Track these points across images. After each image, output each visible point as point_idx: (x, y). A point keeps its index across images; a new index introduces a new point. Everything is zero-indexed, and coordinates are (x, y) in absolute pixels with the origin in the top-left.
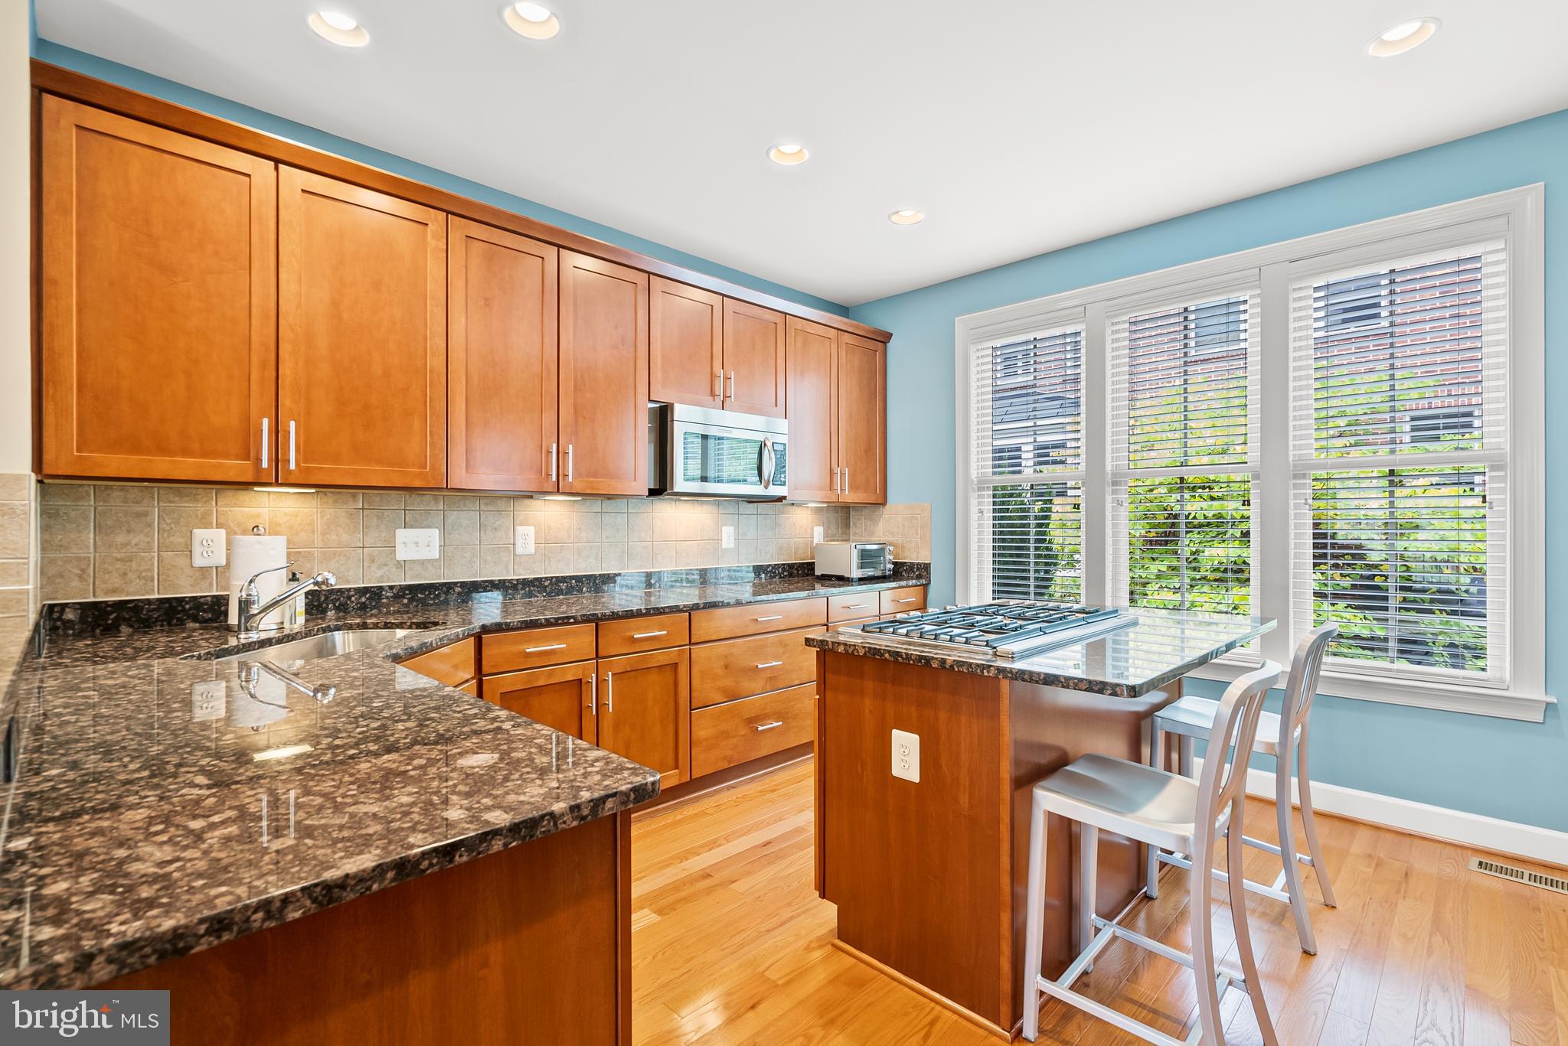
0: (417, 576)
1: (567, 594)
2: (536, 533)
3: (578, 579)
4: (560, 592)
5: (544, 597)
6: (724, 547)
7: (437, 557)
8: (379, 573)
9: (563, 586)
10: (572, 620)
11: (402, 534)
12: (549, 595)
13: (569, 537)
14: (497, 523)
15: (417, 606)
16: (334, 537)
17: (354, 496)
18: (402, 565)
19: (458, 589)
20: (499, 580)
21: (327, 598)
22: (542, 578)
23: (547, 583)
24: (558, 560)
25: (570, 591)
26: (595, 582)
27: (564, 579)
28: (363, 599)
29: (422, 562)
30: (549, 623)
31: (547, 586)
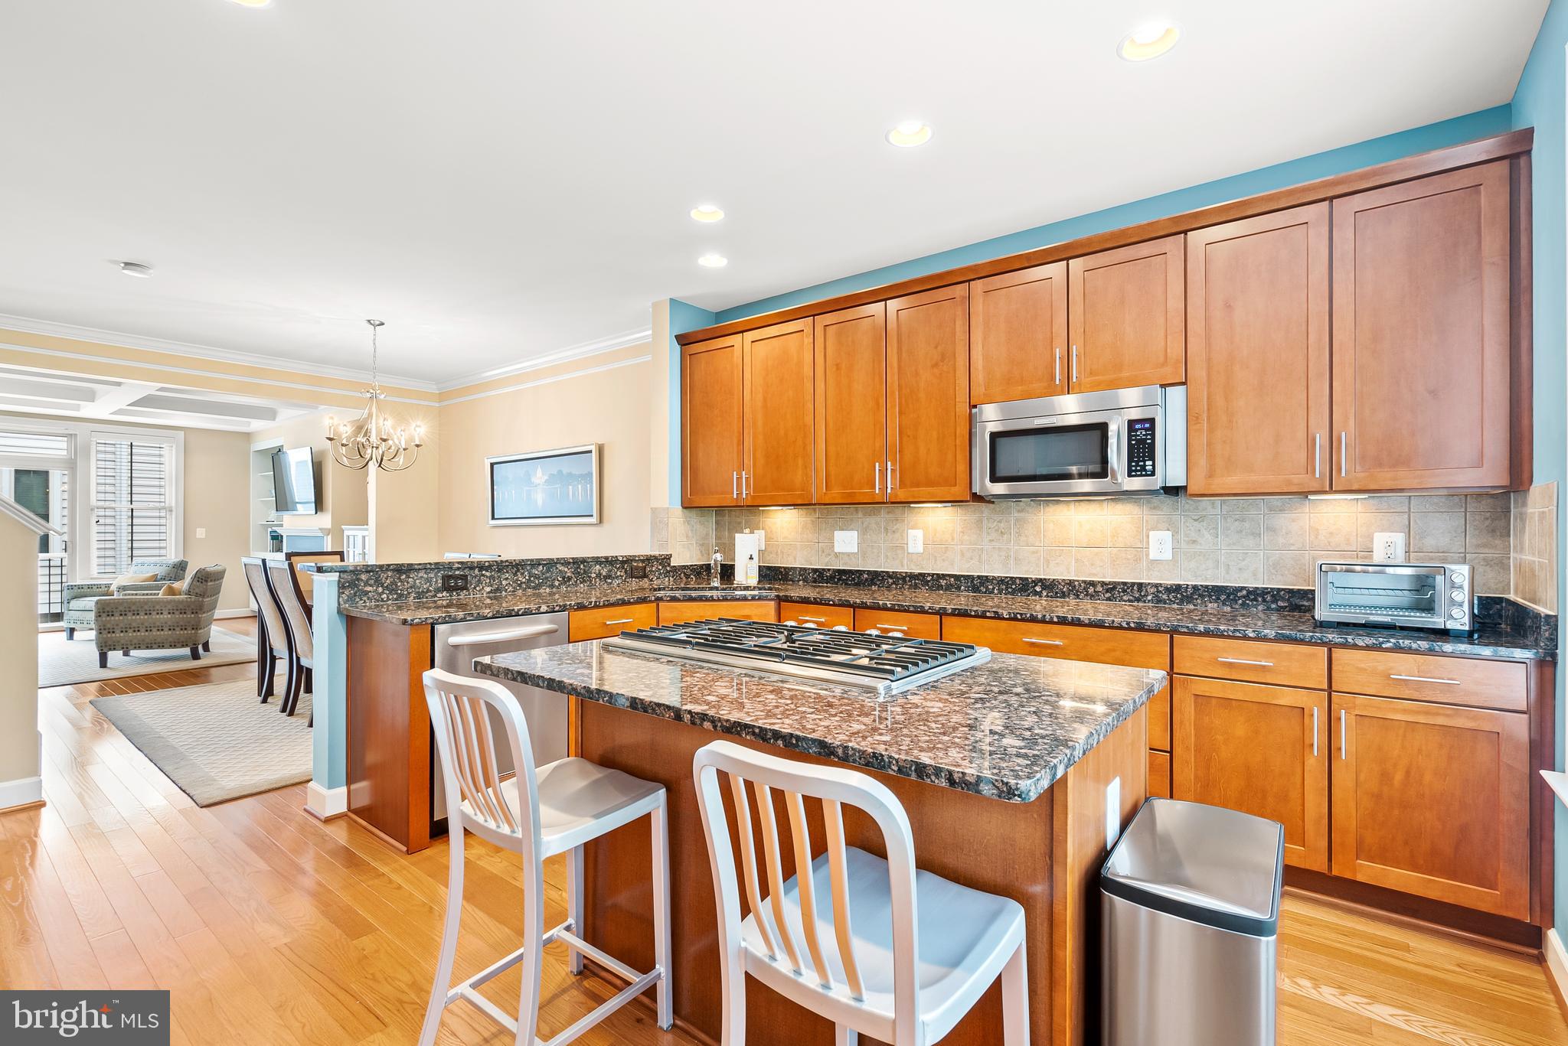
0: (845, 564)
1: (946, 590)
2: (924, 536)
3: (957, 577)
4: (940, 587)
5: (927, 590)
6: (1151, 557)
7: (856, 551)
8: (827, 560)
9: (943, 582)
10: (831, 602)
11: (839, 535)
12: (931, 588)
13: (953, 539)
14: (895, 527)
15: (842, 584)
16: (805, 536)
17: (815, 510)
18: (837, 555)
19: (866, 576)
20: (893, 572)
21: (800, 573)
22: (925, 574)
23: (929, 579)
24: (943, 560)
25: (949, 587)
26: (972, 582)
27: (944, 576)
28: (815, 576)
29: (848, 554)
30: (816, 602)
31: (929, 581)
